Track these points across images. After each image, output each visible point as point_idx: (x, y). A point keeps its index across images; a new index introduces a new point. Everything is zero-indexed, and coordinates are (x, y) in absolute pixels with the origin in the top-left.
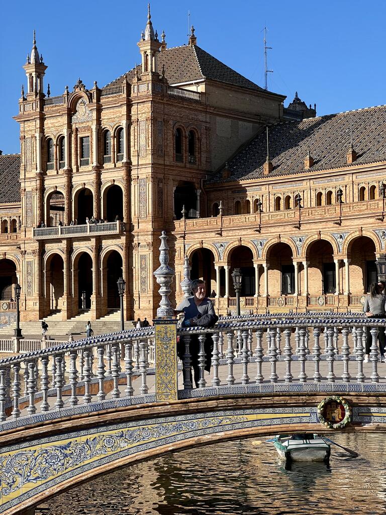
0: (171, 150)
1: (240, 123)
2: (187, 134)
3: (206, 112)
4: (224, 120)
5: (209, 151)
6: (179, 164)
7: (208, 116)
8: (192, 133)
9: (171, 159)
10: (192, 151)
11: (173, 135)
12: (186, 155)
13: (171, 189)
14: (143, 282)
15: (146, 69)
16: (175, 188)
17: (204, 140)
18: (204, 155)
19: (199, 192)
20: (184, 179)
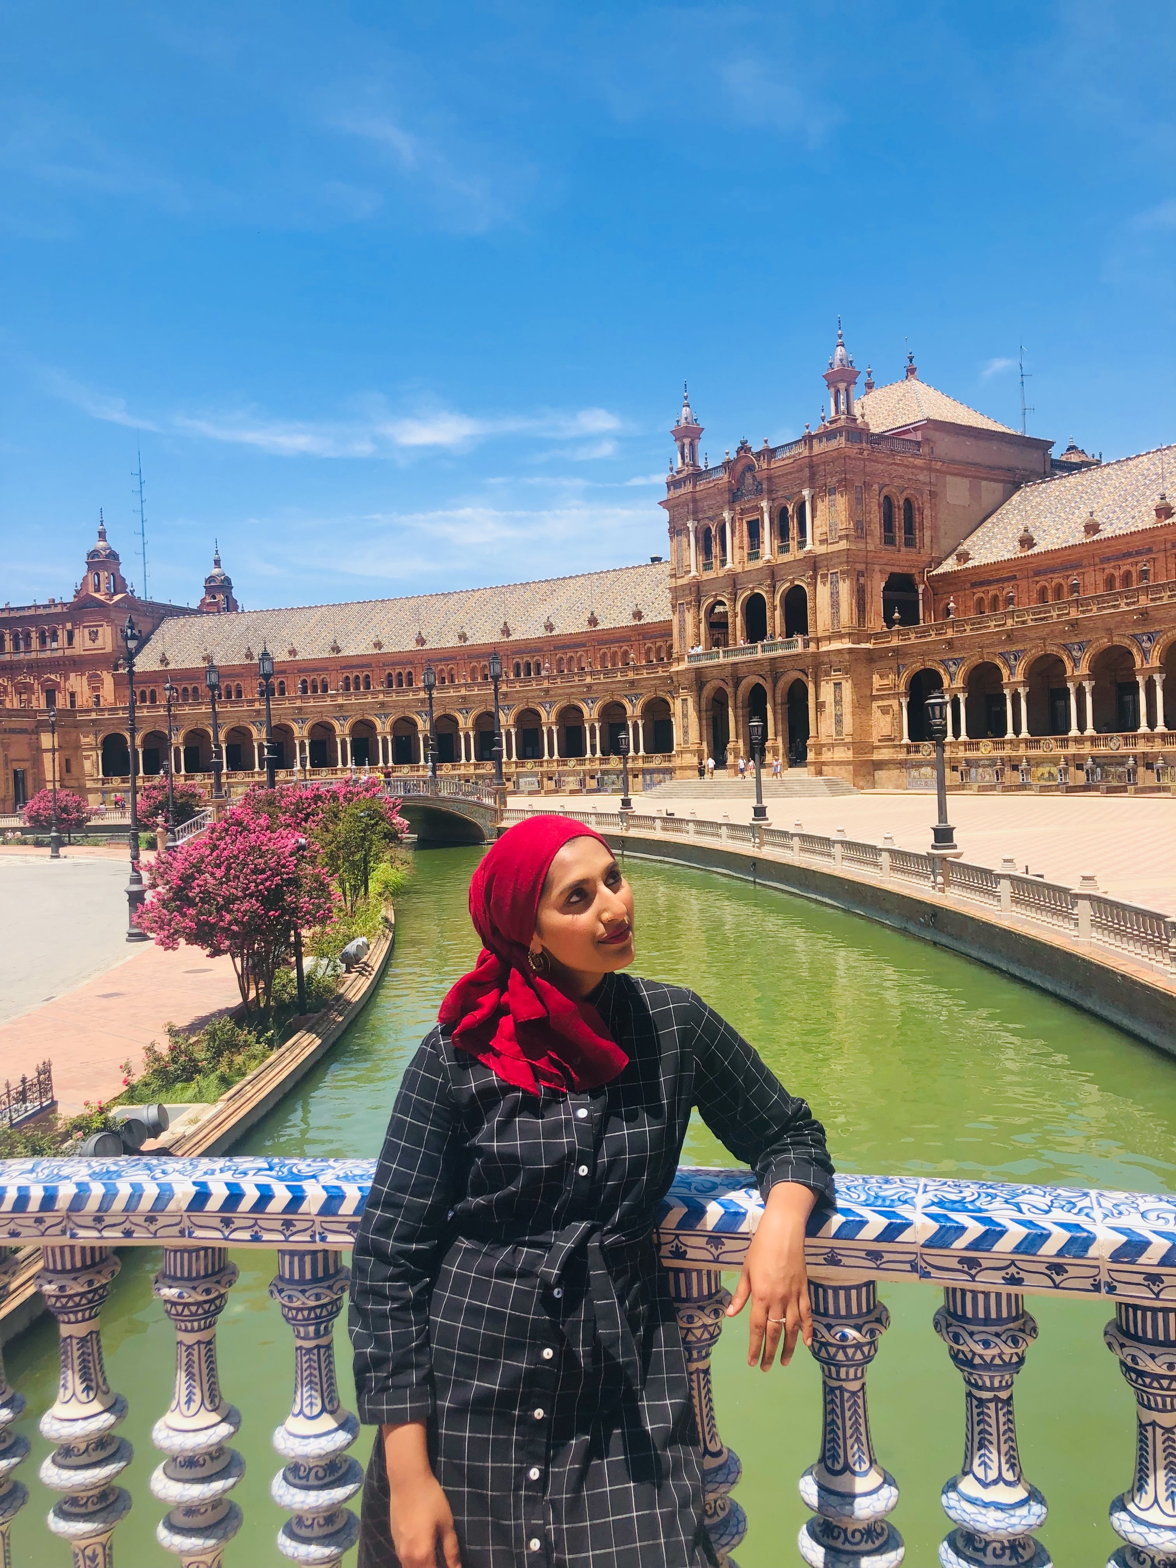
0: (877, 529)
1: (984, 483)
2: (901, 503)
3: (930, 470)
4: (958, 480)
5: (934, 528)
6: (890, 548)
7: (933, 475)
8: (907, 501)
9: (877, 541)
10: (909, 529)
11: (879, 506)
12: (900, 535)
13: (878, 585)
14: (839, 720)
15: (837, 412)
16: (883, 585)
17: (927, 512)
18: (927, 534)
19: (921, 589)
20: (897, 570)
